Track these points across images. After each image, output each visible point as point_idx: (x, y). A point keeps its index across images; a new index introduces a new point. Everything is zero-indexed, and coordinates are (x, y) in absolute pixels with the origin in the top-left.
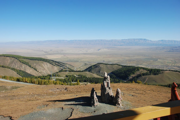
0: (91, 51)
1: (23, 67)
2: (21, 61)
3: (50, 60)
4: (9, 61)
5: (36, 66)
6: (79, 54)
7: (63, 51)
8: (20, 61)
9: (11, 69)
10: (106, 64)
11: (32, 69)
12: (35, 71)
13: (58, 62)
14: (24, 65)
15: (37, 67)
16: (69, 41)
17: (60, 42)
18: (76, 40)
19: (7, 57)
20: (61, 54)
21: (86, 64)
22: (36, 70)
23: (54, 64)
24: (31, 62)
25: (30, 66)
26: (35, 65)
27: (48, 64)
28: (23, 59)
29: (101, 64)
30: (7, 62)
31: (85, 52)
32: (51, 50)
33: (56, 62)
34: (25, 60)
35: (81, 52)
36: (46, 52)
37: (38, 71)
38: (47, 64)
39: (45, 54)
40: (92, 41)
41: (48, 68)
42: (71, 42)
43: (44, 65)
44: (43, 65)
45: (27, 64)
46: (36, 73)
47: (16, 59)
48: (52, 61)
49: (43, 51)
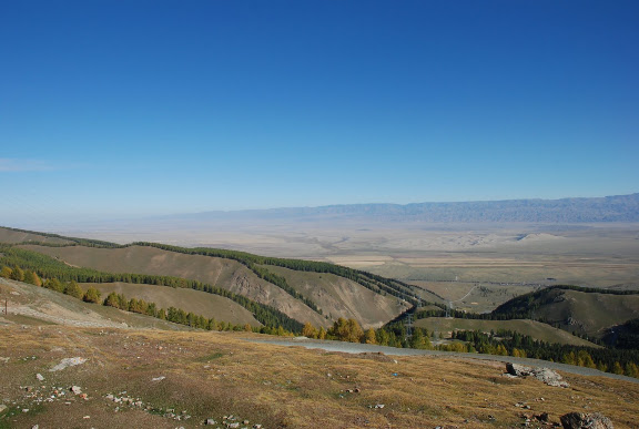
0: (489, 241)
1: (269, 293)
2: (259, 271)
3: (359, 272)
4: (220, 272)
5: (311, 290)
6: (448, 254)
7: (384, 241)
8: (255, 272)
9: (235, 300)
10: (588, 290)
11: (299, 302)
12: (310, 312)
13: (388, 281)
14: (270, 285)
15: (314, 297)
16: (404, 207)
17: (372, 209)
18: (429, 204)
19: (213, 255)
20: (381, 252)
21: (483, 290)
22: (315, 309)
23: (376, 287)
24: (293, 277)
25: (292, 292)
26: (307, 287)
27: (356, 287)
28: (264, 266)
29: (566, 288)
30: (212, 273)
31: (468, 246)
32: (344, 240)
33: (378, 279)
34: (272, 269)
35: (452, 247)
36: (328, 246)
37: (320, 312)
38: (349, 287)
39: (325, 251)
40: (491, 205)
41: (355, 302)
42: (412, 211)
43: (341, 288)
44: (337, 290)
45: (279, 283)
46: (312, 319)
47: (244, 263)
48: (365, 273)
49: (316, 241)
